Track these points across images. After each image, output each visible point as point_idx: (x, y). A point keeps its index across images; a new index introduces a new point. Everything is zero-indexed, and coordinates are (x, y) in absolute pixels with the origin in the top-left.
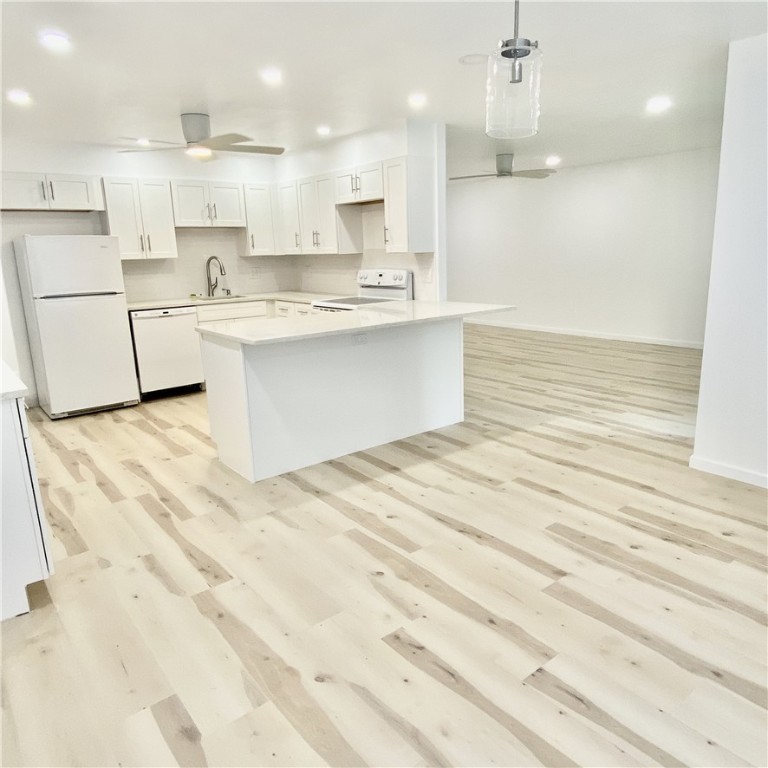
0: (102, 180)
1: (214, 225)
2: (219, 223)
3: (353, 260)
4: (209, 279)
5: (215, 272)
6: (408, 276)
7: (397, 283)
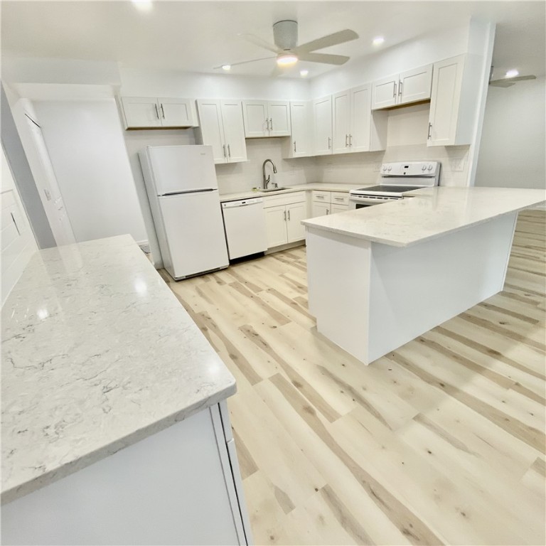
0: (196, 102)
1: (271, 135)
2: (273, 134)
3: (375, 156)
4: (264, 176)
5: (269, 171)
6: (437, 167)
7: (426, 173)
